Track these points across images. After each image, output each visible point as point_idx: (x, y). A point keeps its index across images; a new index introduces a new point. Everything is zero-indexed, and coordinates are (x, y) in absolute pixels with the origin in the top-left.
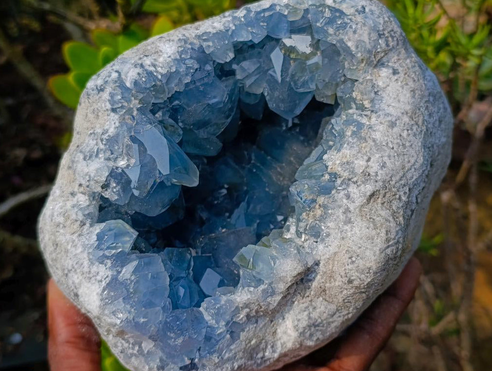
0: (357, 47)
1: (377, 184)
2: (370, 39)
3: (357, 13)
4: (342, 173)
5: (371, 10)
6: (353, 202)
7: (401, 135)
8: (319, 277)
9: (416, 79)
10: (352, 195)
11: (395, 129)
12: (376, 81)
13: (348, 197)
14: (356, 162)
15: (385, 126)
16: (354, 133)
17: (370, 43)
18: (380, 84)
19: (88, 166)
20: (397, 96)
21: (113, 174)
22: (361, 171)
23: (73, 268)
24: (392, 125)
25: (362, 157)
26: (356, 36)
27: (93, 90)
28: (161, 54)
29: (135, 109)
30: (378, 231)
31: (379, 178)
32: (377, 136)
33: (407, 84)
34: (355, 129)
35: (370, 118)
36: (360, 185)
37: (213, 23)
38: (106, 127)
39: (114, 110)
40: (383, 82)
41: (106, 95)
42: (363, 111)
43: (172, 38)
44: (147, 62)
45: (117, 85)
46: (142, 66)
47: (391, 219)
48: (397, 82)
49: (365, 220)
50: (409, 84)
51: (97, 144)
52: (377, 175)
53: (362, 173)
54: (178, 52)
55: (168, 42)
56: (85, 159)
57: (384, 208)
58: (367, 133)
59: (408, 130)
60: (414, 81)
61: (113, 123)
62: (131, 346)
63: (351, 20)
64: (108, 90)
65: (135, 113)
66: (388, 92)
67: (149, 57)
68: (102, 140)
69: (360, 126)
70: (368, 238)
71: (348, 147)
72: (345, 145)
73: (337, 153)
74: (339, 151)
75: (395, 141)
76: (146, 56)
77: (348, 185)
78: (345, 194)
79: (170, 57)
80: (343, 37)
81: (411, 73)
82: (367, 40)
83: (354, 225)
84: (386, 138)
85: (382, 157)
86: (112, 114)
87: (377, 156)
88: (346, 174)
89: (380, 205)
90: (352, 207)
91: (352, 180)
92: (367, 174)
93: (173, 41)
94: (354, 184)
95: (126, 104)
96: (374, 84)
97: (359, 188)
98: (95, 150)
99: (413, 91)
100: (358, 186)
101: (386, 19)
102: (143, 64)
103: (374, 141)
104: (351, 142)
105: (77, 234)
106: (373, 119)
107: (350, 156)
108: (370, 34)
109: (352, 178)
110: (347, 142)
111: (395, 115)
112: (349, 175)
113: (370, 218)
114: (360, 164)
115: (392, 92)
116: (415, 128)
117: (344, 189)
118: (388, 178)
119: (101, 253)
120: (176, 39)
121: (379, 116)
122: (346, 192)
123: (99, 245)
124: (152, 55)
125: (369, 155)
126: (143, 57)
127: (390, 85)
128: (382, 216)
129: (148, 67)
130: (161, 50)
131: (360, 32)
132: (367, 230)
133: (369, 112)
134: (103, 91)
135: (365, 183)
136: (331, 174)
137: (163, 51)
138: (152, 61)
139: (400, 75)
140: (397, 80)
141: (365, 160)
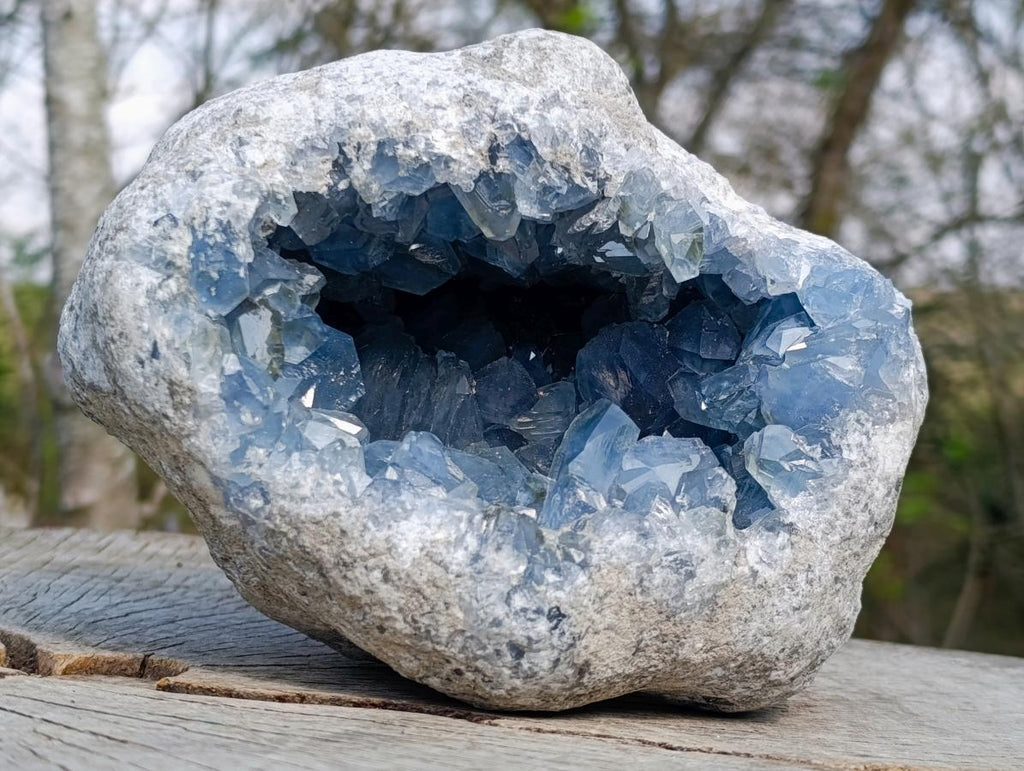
2: (223, 182)
6: (527, 98)
7: (364, 83)
10: (517, 106)
11: (361, 91)
22: (466, 109)
28: (428, 545)
31: (462, 82)
34: (400, 146)
37: (303, 500)
39: (585, 565)
45: (534, 584)
47: (515, 44)
54: (407, 518)
63: (205, 223)
80: (244, 224)
83: (558, 88)
85: (423, 92)
88: (489, 128)
94: (496, 108)
95: (559, 556)
104: (426, 144)
107: (450, 137)
112: (485, 122)
113: (536, 68)
115: (286, 130)
118: (451, 73)
119: (824, 462)
122: (518, 114)
124: (440, 559)
125: (431, 110)
126: (452, 573)
127: (274, 140)
128: (520, 57)
129: (470, 549)
130: (418, 551)
131: (222, 198)
132: (556, 67)
133: (345, 149)
134: (558, 609)
135: (486, 95)
136: (493, 159)
137: (420, 545)
138: (452, 550)
139: (243, 135)
140: (256, 135)
141: (445, 112)
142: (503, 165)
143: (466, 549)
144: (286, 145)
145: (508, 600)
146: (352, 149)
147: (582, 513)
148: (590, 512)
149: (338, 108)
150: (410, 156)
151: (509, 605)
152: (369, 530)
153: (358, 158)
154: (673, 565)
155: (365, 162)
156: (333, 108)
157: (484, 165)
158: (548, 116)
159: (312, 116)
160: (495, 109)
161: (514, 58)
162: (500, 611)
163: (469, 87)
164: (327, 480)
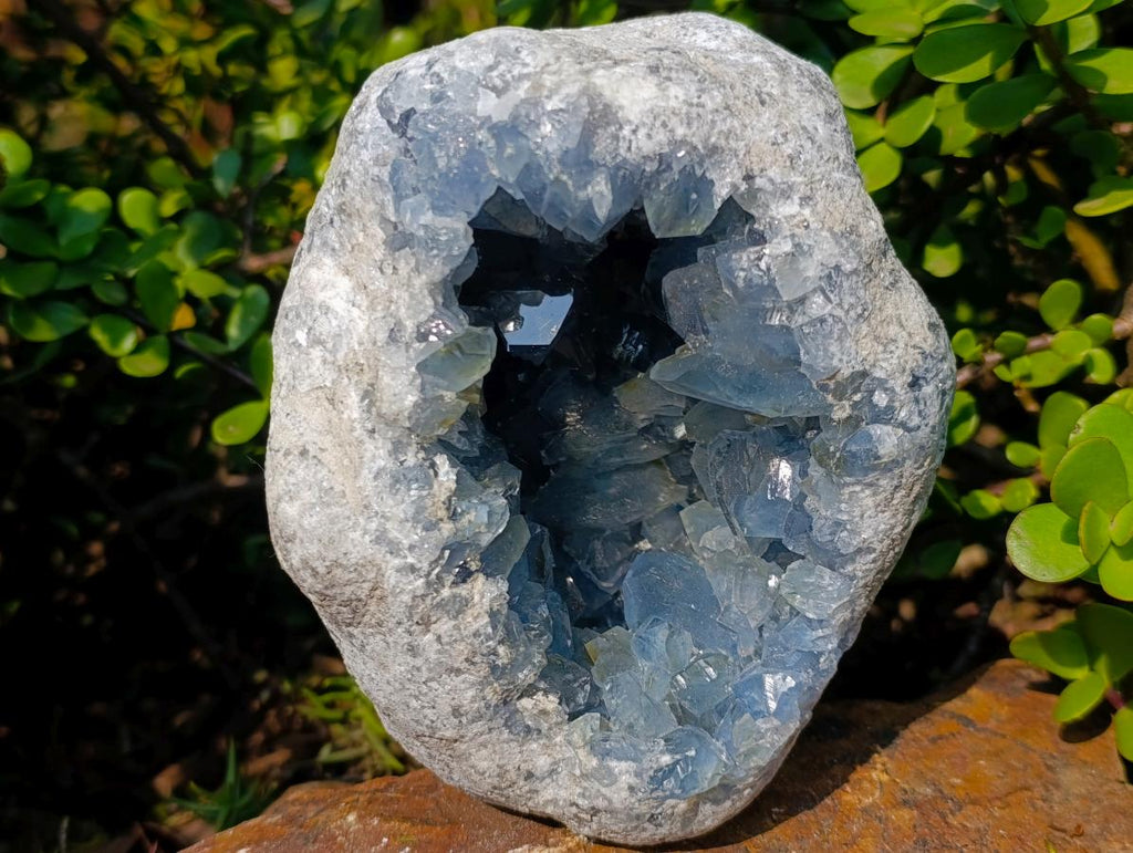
1: (393, 620)
3: (657, 812)
4: (456, 591)
5: (644, 830)
8: (356, 415)
9: (496, 791)
12: (544, 744)
13: (415, 571)
15: (465, 702)
16: (495, 656)
17: (599, 790)
18: (534, 746)
19: (822, 264)
20: (494, 751)
23: (698, 105)
25: (452, 636)
26: (623, 785)
27: (927, 370)
29: (836, 404)
30: (328, 563)
32: (463, 682)
33: (499, 775)
35: (496, 693)
36: (413, 601)
38: (848, 343)
41: (899, 384)
42: (518, 690)
44: (887, 482)
46: (888, 470)
49: (360, 562)
50: (497, 778)
51: (840, 305)
52: (407, 631)
53: (429, 617)
56: (837, 268)
57: (353, 598)
58: (478, 671)
59: (433, 722)
60: (495, 788)
61: (845, 358)
62: (509, 76)
65: (830, 399)
67: (891, 490)
68: (836, 319)
69: (499, 672)
70: (331, 542)
71: (482, 631)
72: (490, 630)
73: (491, 609)
74: (493, 614)
75: (431, 695)
76: (897, 488)
77: (428, 584)
78: (420, 569)
81: (511, 794)
82: (605, 791)
84: (447, 687)
86: (859, 368)
87: (433, 656)
89: (363, 597)
90: (395, 562)
91: (430, 596)
92: (420, 622)
93: (881, 540)
96: (542, 738)
97: (410, 595)
98: (832, 296)
99: (482, 774)
100: (416, 597)
102: (888, 474)
103: (460, 671)
105: (742, 154)
106: (491, 696)
108: (609, 801)
109: (434, 598)
110: (492, 635)
111: (469, 727)
117: (429, 574)
121: (487, 706)
123: (692, 173)
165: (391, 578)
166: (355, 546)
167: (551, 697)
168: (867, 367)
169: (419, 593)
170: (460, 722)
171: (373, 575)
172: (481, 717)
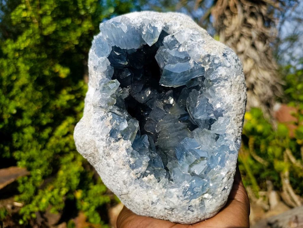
0: (170, 192)
1: (101, 156)
2: (171, 202)
3: (190, 205)
4: (115, 144)
5: (189, 214)
6: (98, 140)
7: (119, 183)
9: (145, 210)
10: (102, 142)
11: (121, 183)
12: (153, 191)
13: (102, 140)
14: (116, 154)
15: (125, 179)
16: (130, 162)
17: (169, 200)
18: (150, 192)
19: (188, 34)
20: (139, 195)
21: (176, 42)
22: (111, 153)
24: (125, 183)
25: (117, 158)
26: (175, 196)
27: (227, 52)
28: (228, 93)
29: (204, 66)
30: (83, 144)
31: (103, 159)
32: (123, 172)
33: (143, 204)
34: (131, 163)
35: (134, 175)
36: (104, 148)
37: (234, 130)
38: (201, 48)
39: (209, 56)
40: (150, 194)
42: (141, 174)
43: (235, 104)
44: (227, 84)
45: (222, 63)
46: (226, 80)
47: (85, 153)
48: (147, 200)
49: (90, 141)
50: (143, 205)
51: (196, 41)
52: (105, 159)
53: (109, 153)
54: (225, 102)
55: (235, 101)
57: (91, 153)
58: (126, 168)
60: (144, 209)
61: (202, 52)
63: (187, 199)
64: (222, 58)
65: (202, 66)
66: (144, 192)
67: (230, 86)
68: (196, 44)
69: (132, 167)
70: (83, 138)
71: (125, 155)
73: (126, 148)
74: (127, 150)
75: (116, 178)
76: (231, 86)
77: (107, 143)
78: (104, 139)
79: (224, 96)
80: (179, 189)
81: (149, 211)
82: (171, 200)
83: (91, 135)
84: (120, 175)
85: (112, 167)
86: (207, 54)
87: (114, 165)
88: (112, 144)
89: (93, 152)
90: (97, 138)
91: (108, 146)
92: (107, 155)
93: (233, 103)
95: (210, 63)
96: (152, 189)
97: (103, 147)
98: (193, 39)
99: (139, 204)
100: (104, 147)
101: (181, 219)
102: (227, 81)
103: (121, 169)
104: (126, 157)
105: (163, 20)
106: (132, 176)
107: (120, 153)
108: (174, 204)
109: (109, 147)
110: (127, 155)
111: (129, 187)
112: (111, 147)
113: (89, 143)
114: (114, 155)
115: (143, 195)
116: (120, 192)
117: (106, 140)
119: (146, 25)
120: (234, 105)
121: (132, 179)
123: (150, 25)
124: (230, 88)
125: (116, 162)
126: (232, 83)
127: (147, 196)
128: (88, 149)
129: (224, 83)
130: (231, 95)
131: (177, 199)
132: (86, 139)
133: (139, 177)
134: (223, 56)
135: (104, 151)
136: (119, 139)
137: (230, 95)
138: (226, 87)
139: (151, 204)
140: (148, 201)
141: (115, 158)
142: (119, 136)
143: (224, 84)
144: (147, 192)
145: (230, 67)
146: (138, 175)
147: (197, 64)
148: (195, 62)
149: (130, 185)
150: (132, 159)
151: (230, 66)
152: (233, 109)
153: (140, 172)
154: (194, 38)
155: (139, 170)
156: (130, 187)
157: (122, 140)
158: (100, 133)
159: (136, 190)
160: (106, 146)
161: (89, 150)
162: (233, 67)
163: (104, 157)
164: (228, 127)
165: (97, 143)
166: (88, 137)
167: (152, 175)
168: (209, 53)
169: (105, 145)
170: (126, 186)
171: (93, 144)
172: (131, 183)
